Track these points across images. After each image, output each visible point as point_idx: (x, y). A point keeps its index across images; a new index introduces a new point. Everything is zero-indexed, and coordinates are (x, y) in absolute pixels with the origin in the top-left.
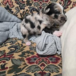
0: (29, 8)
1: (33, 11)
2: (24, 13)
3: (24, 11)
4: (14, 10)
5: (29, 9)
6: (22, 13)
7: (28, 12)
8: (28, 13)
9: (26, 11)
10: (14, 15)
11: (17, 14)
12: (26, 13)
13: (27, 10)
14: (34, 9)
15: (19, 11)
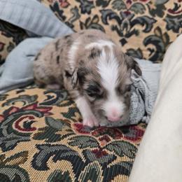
2: (89, 23)
6: (84, 21)
7: (98, 21)
8: (97, 23)
9: (93, 19)
10: (68, 24)
12: (92, 23)
13: (96, 16)
14: (112, 16)
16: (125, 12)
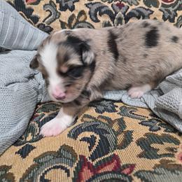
0: (87, 5)
1: (100, 15)
2: (74, 21)
3: (73, 15)
4: (40, 12)
5: (87, 10)
6: (66, 21)
7: (86, 18)
8: (84, 22)
9: (79, 16)
10: (42, 27)
11: (51, 25)
12: (78, 22)
13: (82, 13)
14: (103, 10)
15: (57, 16)
16: (117, 5)
